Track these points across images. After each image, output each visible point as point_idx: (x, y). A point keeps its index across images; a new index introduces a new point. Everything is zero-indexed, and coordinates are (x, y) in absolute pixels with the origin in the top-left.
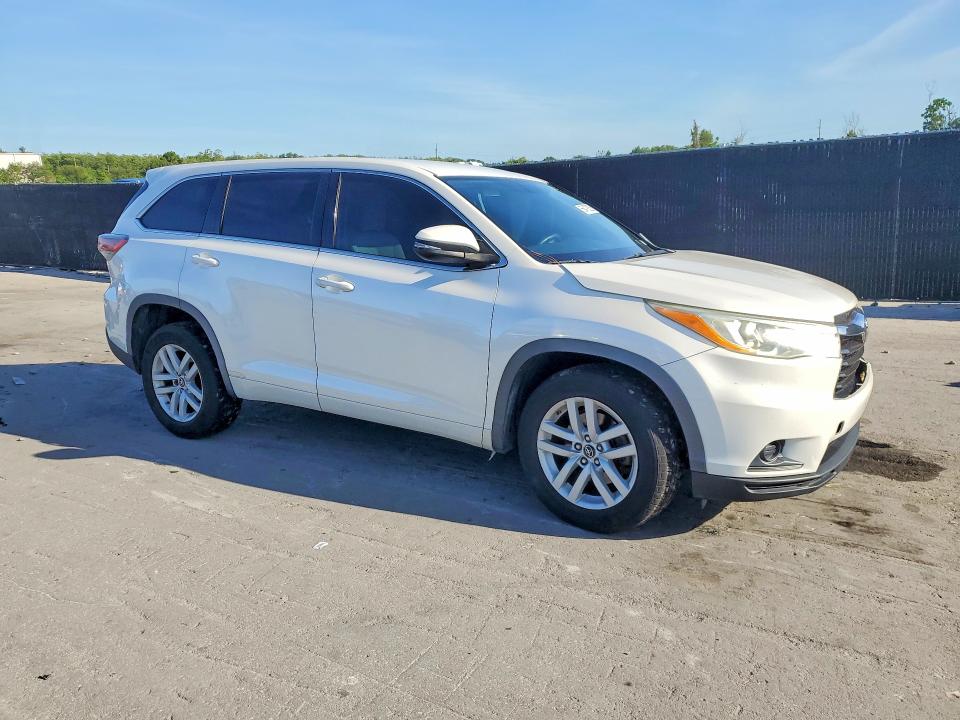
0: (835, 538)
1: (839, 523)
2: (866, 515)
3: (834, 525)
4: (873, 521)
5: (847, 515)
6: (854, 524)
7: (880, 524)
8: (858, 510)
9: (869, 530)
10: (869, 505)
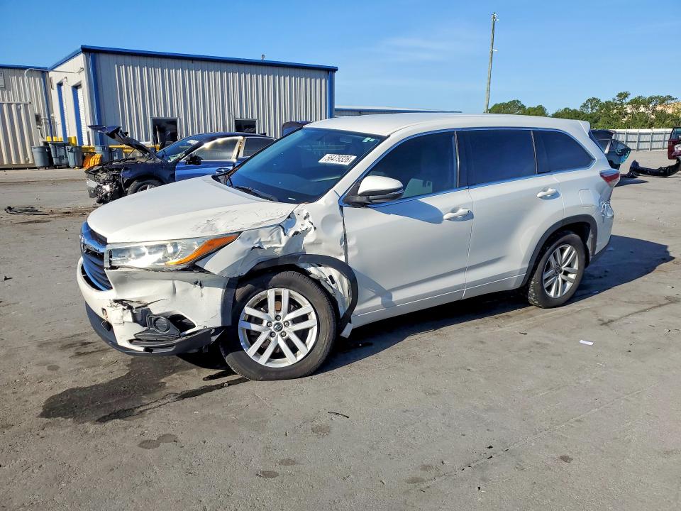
0: (85, 336)
1: (90, 343)
2: (78, 353)
3: (91, 341)
4: (72, 352)
5: (89, 348)
6: (82, 345)
7: (67, 351)
8: (84, 354)
9: (71, 345)
10: (80, 359)
